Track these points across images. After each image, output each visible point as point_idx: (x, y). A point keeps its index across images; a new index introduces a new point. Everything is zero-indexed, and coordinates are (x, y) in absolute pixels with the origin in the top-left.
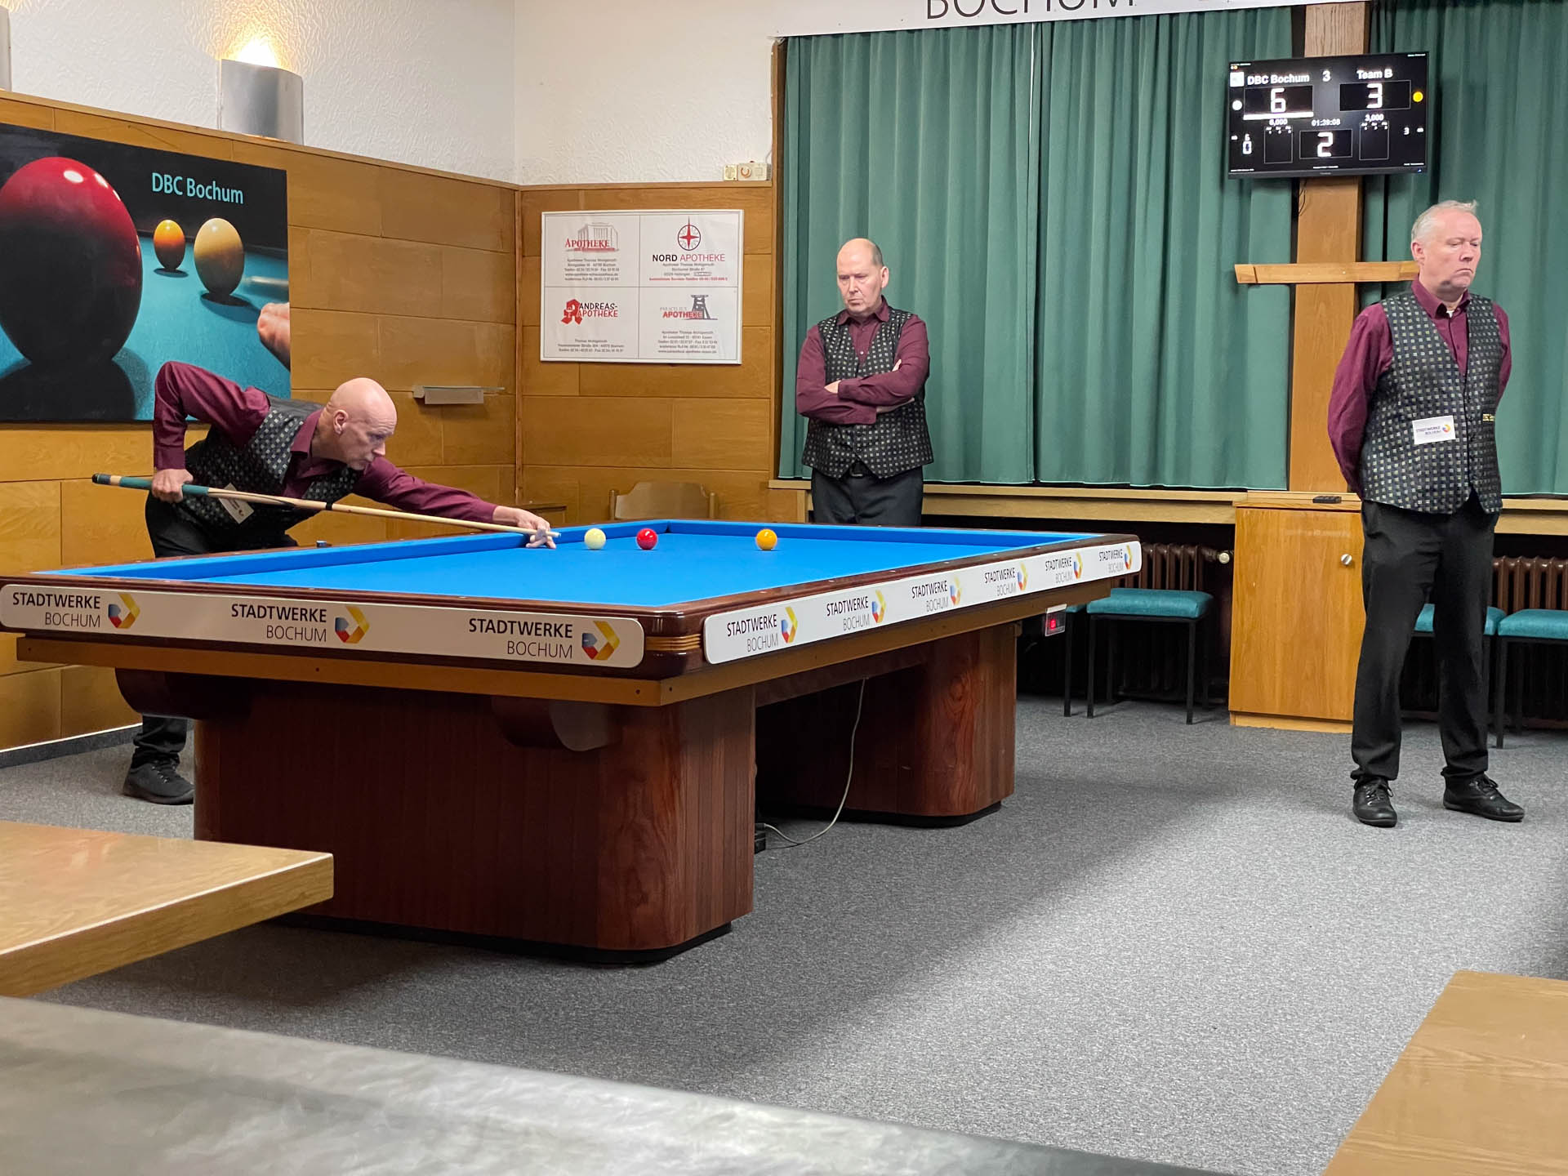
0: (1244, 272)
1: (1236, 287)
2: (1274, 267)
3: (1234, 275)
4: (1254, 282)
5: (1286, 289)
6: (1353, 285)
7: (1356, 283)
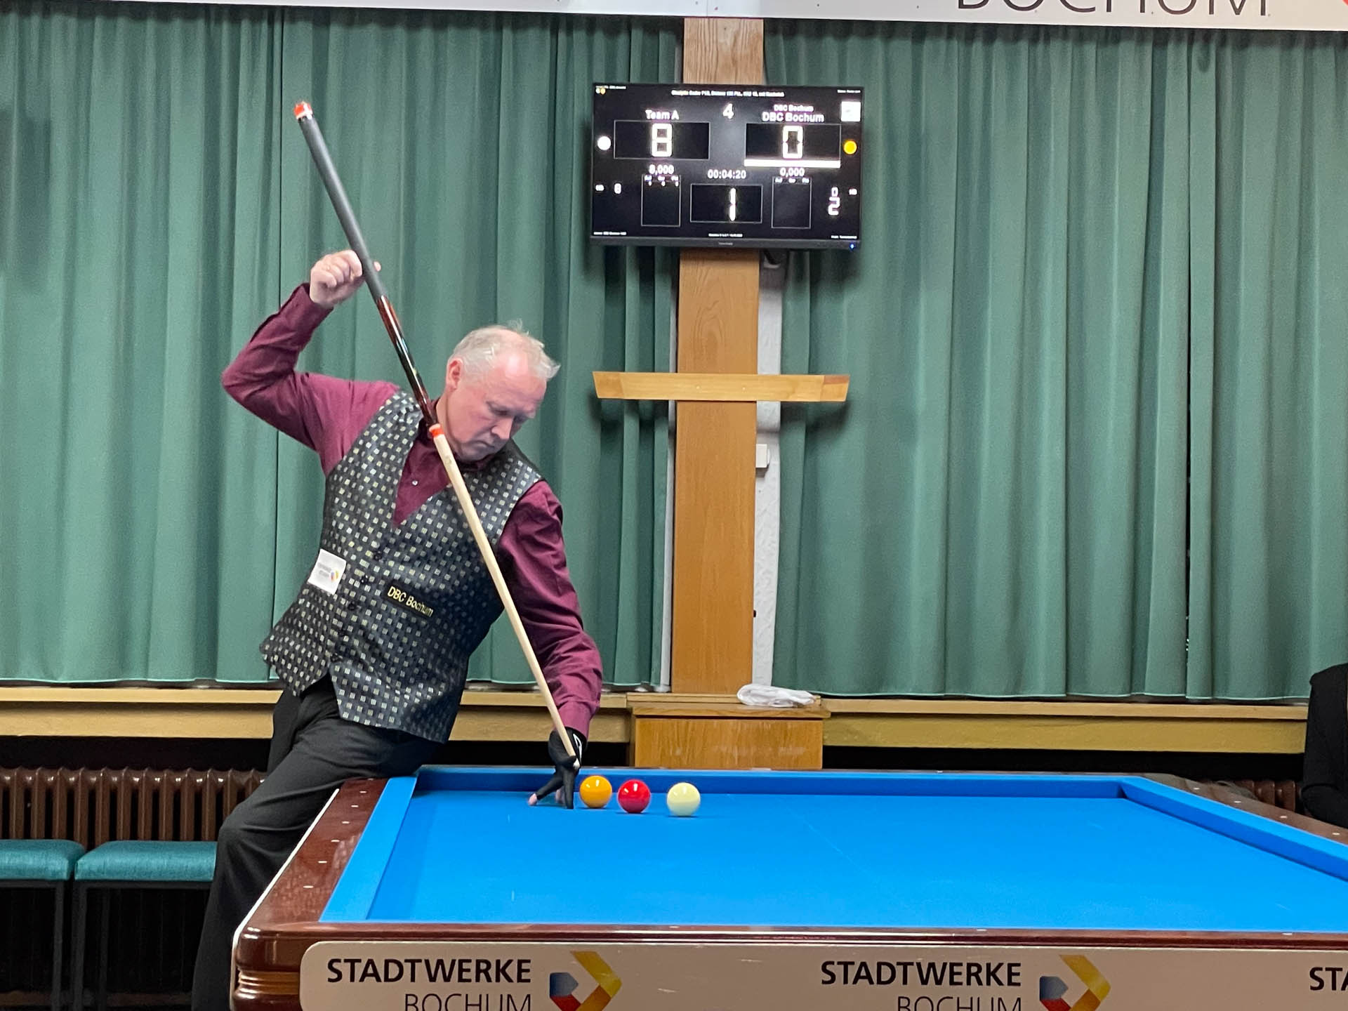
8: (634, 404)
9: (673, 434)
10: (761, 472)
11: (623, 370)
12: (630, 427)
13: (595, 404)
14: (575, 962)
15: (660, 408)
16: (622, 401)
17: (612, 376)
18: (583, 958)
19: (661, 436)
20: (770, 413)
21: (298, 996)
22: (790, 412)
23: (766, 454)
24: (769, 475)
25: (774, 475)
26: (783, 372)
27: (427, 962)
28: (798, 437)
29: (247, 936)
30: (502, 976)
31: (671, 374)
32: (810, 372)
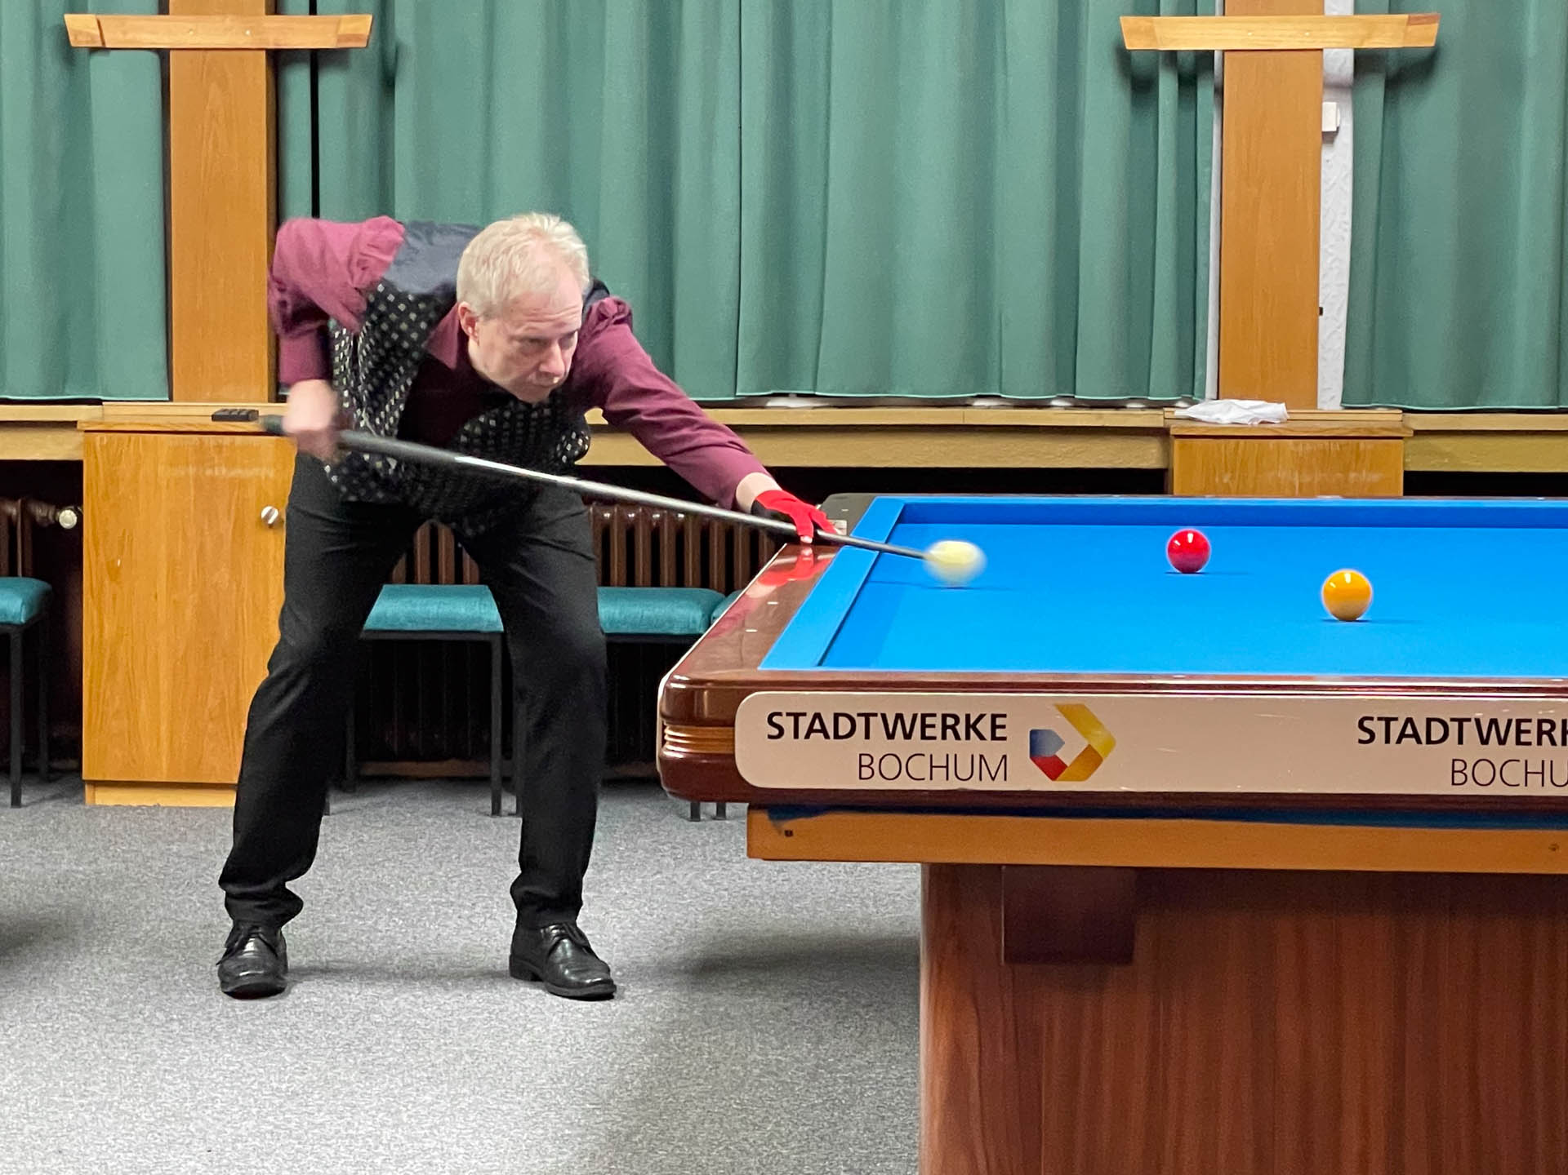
0: (82, 27)
1: (69, 54)
2: (132, 21)
3: (63, 32)
4: (99, 45)
5: (155, 57)
6: (263, 54)
7: (268, 51)
8: (1172, 56)
9: (1219, 91)
10: (1330, 137)
11: (1158, 14)
12: (1167, 86)
13: (1124, 57)
14: (1060, 717)
15: (1204, 59)
16: (1157, 52)
17: (1143, 22)
18: (1067, 711)
19: (1205, 93)
20: (1340, 62)
21: (733, 756)
22: (1365, 61)
23: (1335, 115)
24: (1338, 140)
25: (1345, 139)
26: (1357, 10)
27: (884, 716)
28: (1375, 91)
29: (674, 685)
30: (972, 733)
31: (1218, 17)
32: (1391, 12)
